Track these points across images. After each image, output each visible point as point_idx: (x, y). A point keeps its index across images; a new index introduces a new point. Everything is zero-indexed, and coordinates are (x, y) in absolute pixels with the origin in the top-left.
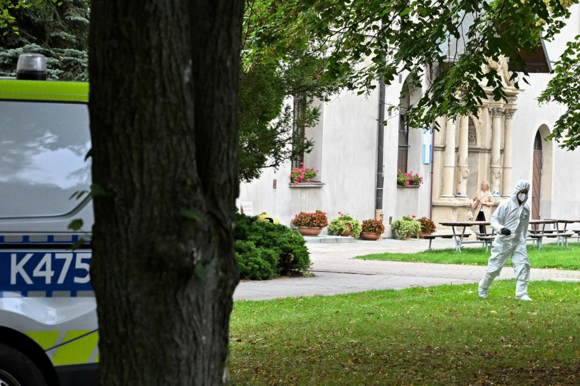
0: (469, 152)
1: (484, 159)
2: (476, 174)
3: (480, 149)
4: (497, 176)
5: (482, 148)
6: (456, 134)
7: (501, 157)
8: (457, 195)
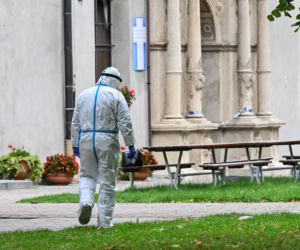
0: (203, 51)
1: (228, 61)
2: (217, 84)
3: (220, 46)
4: (248, 85)
5: (224, 44)
6: (182, 25)
7: (253, 57)
8: (189, 114)
